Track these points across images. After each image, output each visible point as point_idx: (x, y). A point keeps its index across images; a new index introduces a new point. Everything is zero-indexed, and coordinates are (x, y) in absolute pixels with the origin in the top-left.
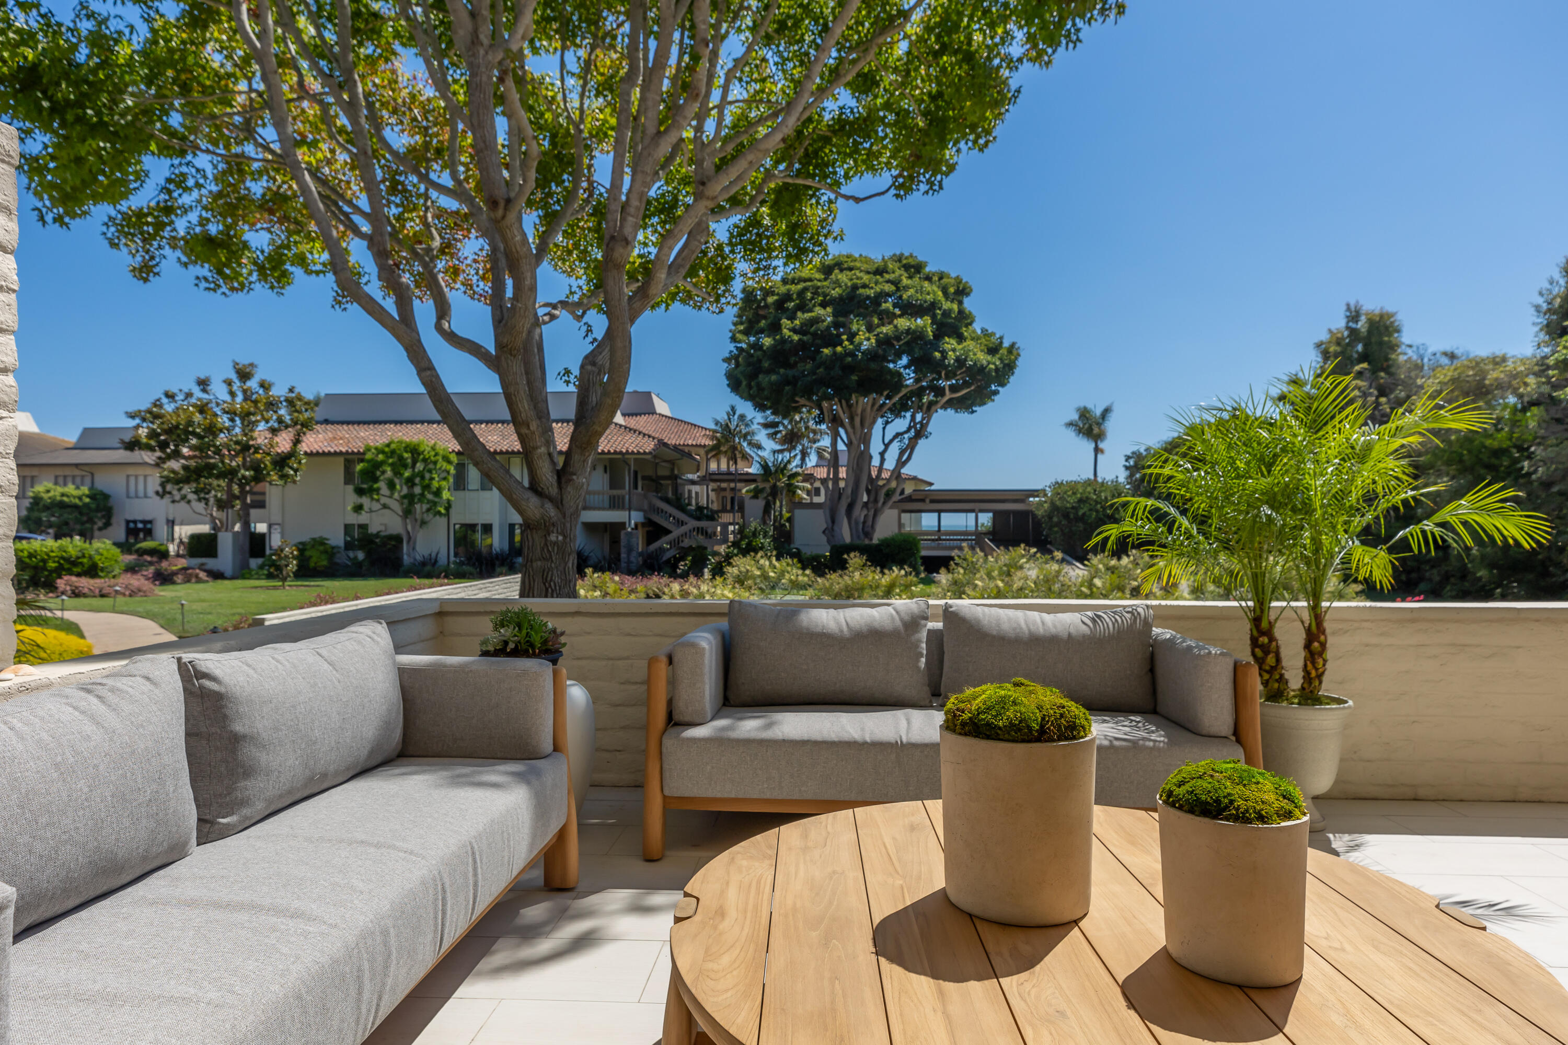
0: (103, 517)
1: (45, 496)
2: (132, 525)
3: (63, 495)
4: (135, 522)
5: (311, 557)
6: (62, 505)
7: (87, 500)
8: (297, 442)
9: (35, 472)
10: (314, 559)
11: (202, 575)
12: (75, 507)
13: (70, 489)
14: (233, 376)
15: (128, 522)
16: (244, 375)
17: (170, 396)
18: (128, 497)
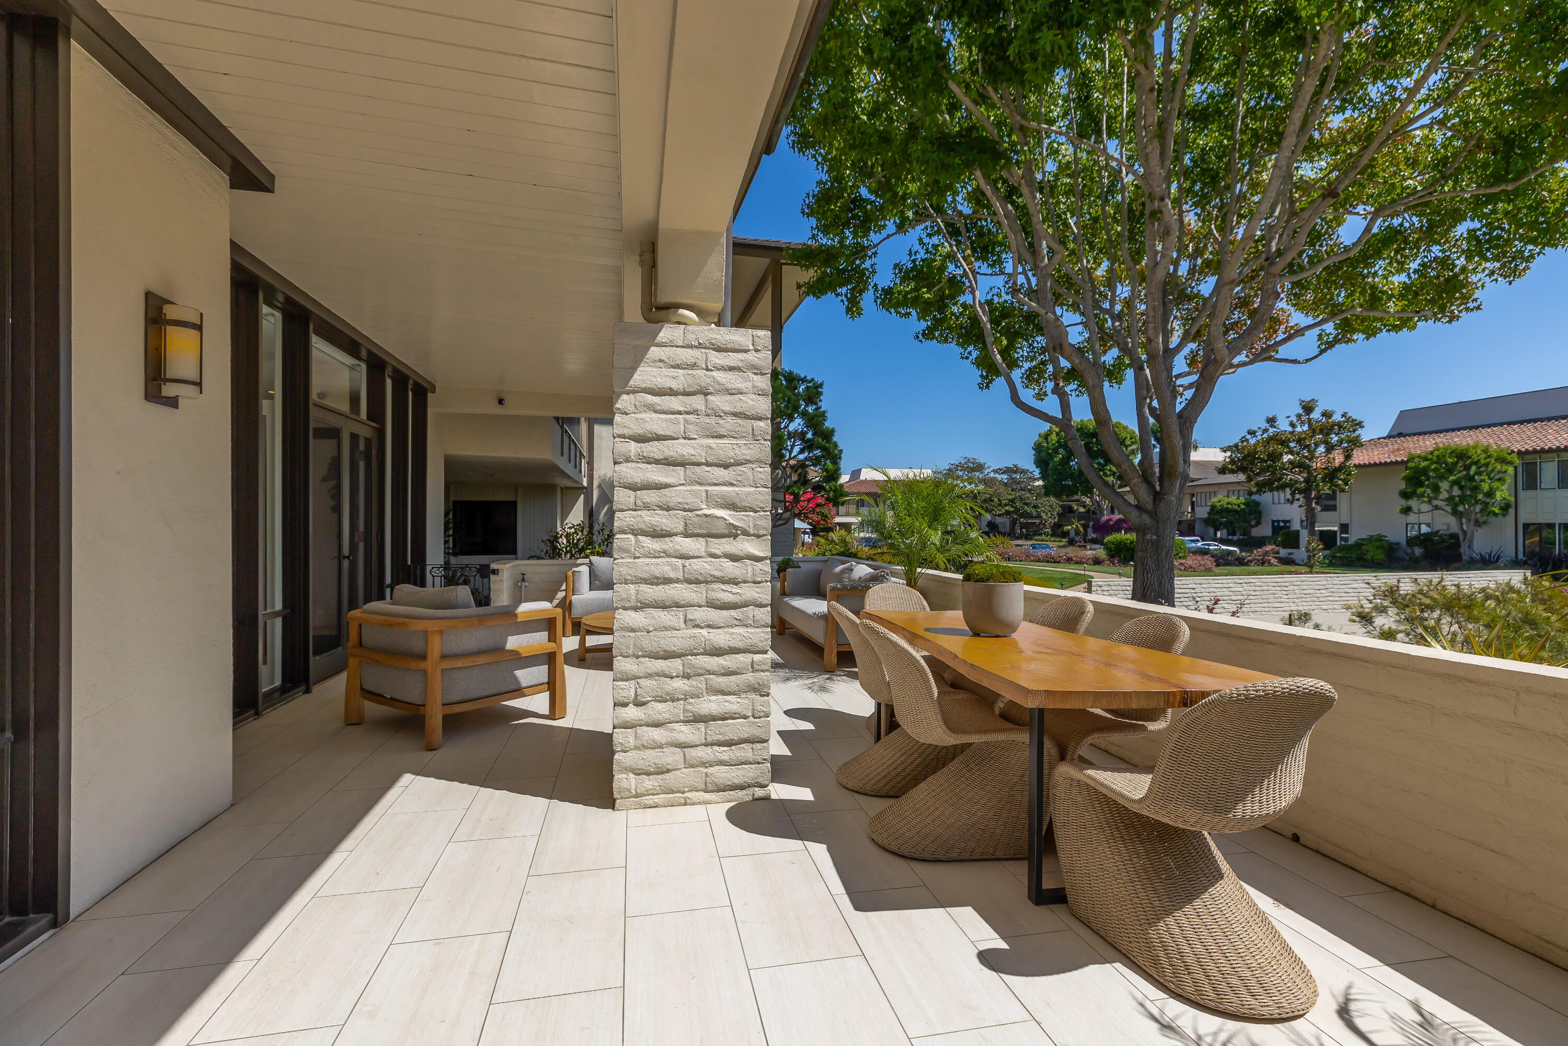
0: (1255, 518)
1: (1218, 504)
2: (1276, 524)
3: (1228, 504)
4: (1278, 521)
5: (1368, 551)
6: (1227, 510)
7: (1243, 507)
8: (1348, 457)
9: (1216, 489)
10: (1371, 553)
11: (1273, 561)
12: (1236, 511)
13: (1233, 499)
14: (1301, 411)
15: (1273, 522)
16: (1308, 408)
17: (1252, 433)
18: (1273, 503)
